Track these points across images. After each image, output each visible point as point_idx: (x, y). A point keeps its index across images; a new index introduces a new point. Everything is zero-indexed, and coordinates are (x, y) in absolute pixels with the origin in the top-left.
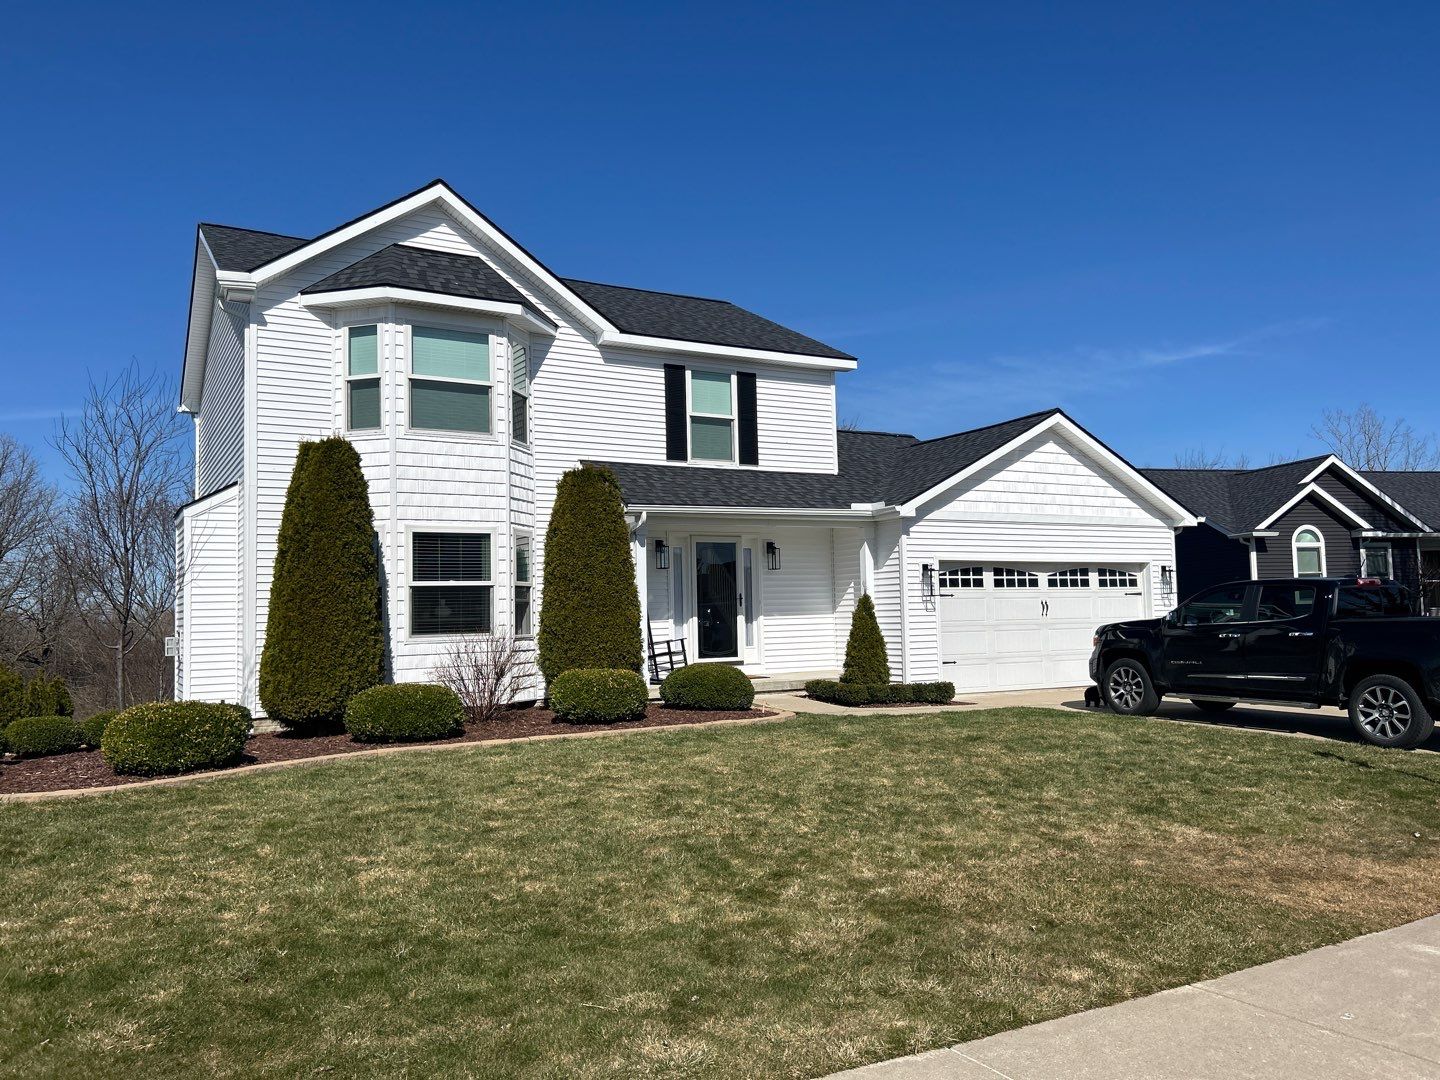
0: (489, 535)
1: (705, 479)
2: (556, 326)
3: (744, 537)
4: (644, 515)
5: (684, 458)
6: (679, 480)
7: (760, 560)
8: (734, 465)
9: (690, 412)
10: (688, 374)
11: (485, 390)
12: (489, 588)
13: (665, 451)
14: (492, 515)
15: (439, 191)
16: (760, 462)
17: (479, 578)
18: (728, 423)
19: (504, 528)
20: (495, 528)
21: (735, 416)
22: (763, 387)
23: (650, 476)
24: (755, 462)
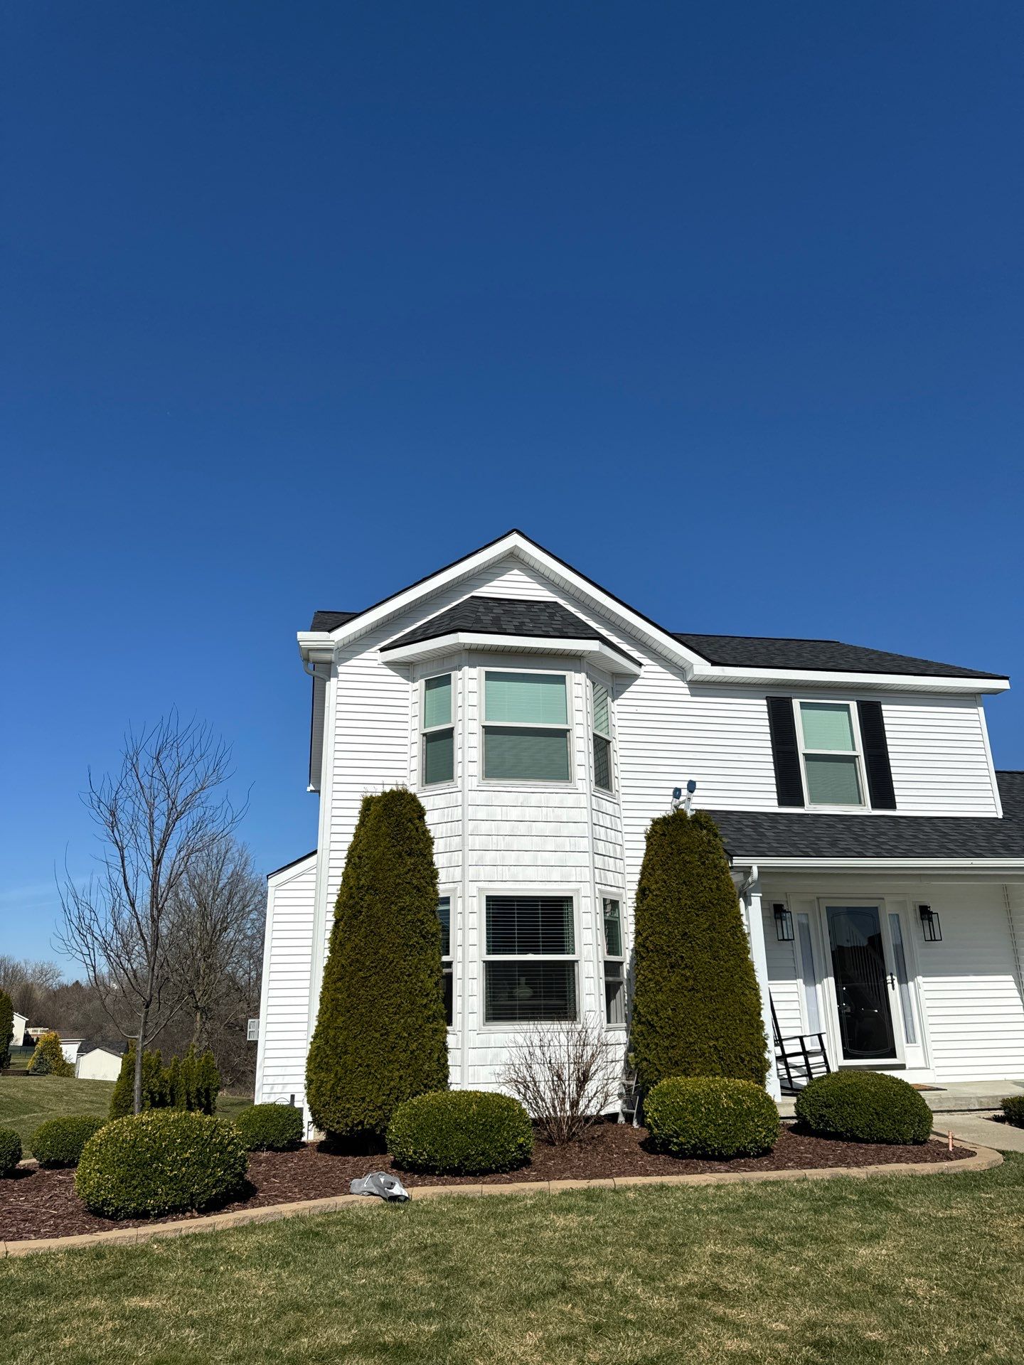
0: (572, 897)
1: (830, 826)
2: (640, 665)
3: (887, 899)
4: (755, 871)
5: (801, 804)
6: (796, 828)
7: (913, 930)
8: (866, 810)
9: (802, 749)
10: (796, 703)
11: (563, 733)
12: (573, 963)
13: (775, 796)
14: (573, 874)
15: (515, 540)
16: (899, 806)
17: (562, 952)
18: (852, 759)
19: (586, 889)
20: (578, 890)
21: (860, 751)
22: (892, 714)
23: (760, 825)
24: (893, 806)
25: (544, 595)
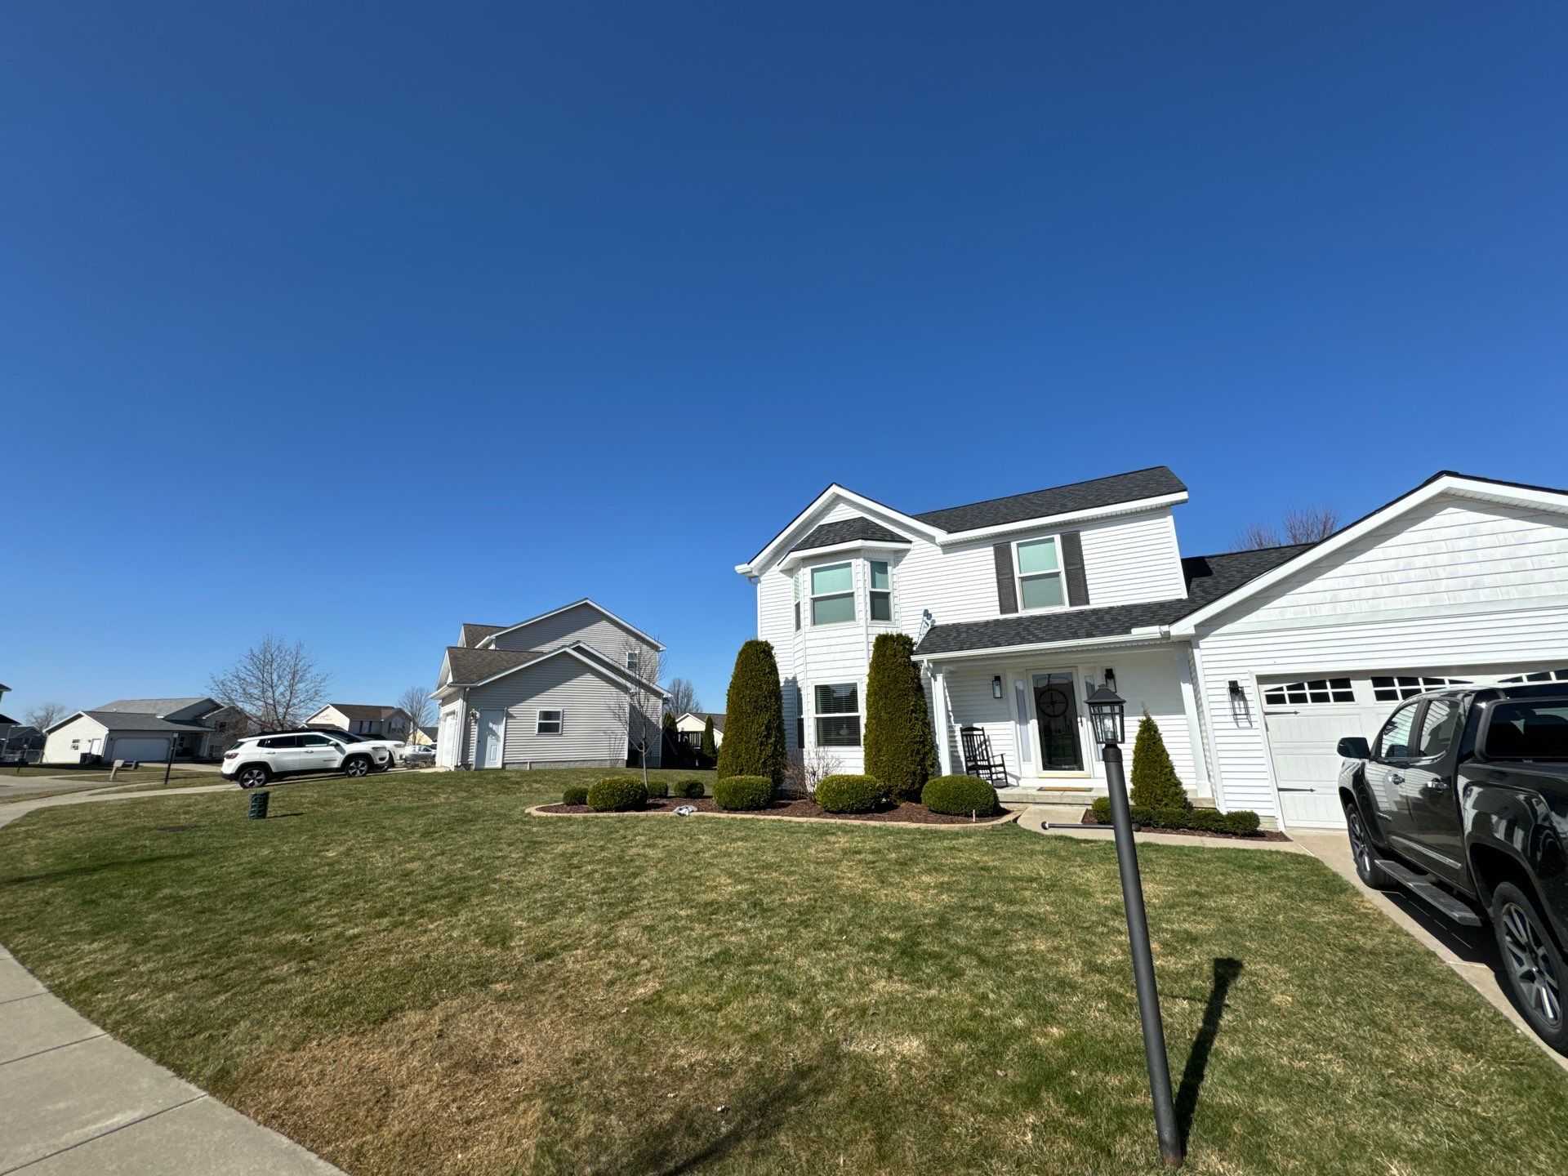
0: (857, 683)
2: (910, 542)
3: (1080, 668)
5: (1016, 611)
8: (1066, 608)
9: (1017, 574)
10: (1014, 545)
11: (851, 595)
12: (858, 717)
13: (998, 606)
14: (858, 670)
15: (834, 489)
16: (1091, 602)
17: (852, 711)
18: (1057, 575)
20: (860, 679)
21: (1061, 568)
22: (1087, 538)
24: (1087, 602)
25: (857, 514)
